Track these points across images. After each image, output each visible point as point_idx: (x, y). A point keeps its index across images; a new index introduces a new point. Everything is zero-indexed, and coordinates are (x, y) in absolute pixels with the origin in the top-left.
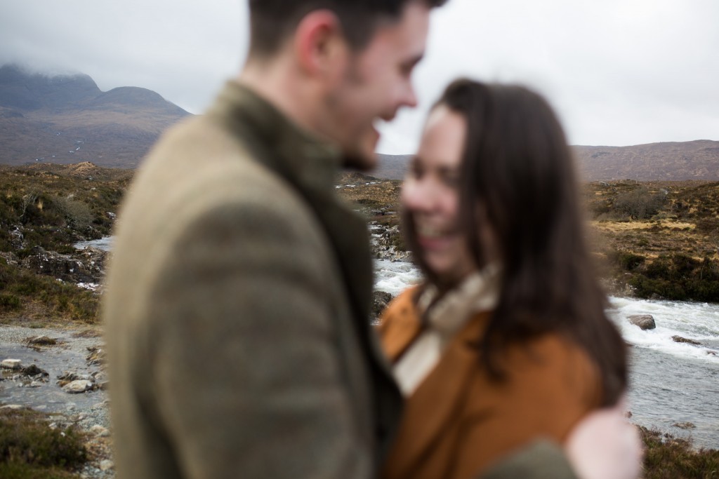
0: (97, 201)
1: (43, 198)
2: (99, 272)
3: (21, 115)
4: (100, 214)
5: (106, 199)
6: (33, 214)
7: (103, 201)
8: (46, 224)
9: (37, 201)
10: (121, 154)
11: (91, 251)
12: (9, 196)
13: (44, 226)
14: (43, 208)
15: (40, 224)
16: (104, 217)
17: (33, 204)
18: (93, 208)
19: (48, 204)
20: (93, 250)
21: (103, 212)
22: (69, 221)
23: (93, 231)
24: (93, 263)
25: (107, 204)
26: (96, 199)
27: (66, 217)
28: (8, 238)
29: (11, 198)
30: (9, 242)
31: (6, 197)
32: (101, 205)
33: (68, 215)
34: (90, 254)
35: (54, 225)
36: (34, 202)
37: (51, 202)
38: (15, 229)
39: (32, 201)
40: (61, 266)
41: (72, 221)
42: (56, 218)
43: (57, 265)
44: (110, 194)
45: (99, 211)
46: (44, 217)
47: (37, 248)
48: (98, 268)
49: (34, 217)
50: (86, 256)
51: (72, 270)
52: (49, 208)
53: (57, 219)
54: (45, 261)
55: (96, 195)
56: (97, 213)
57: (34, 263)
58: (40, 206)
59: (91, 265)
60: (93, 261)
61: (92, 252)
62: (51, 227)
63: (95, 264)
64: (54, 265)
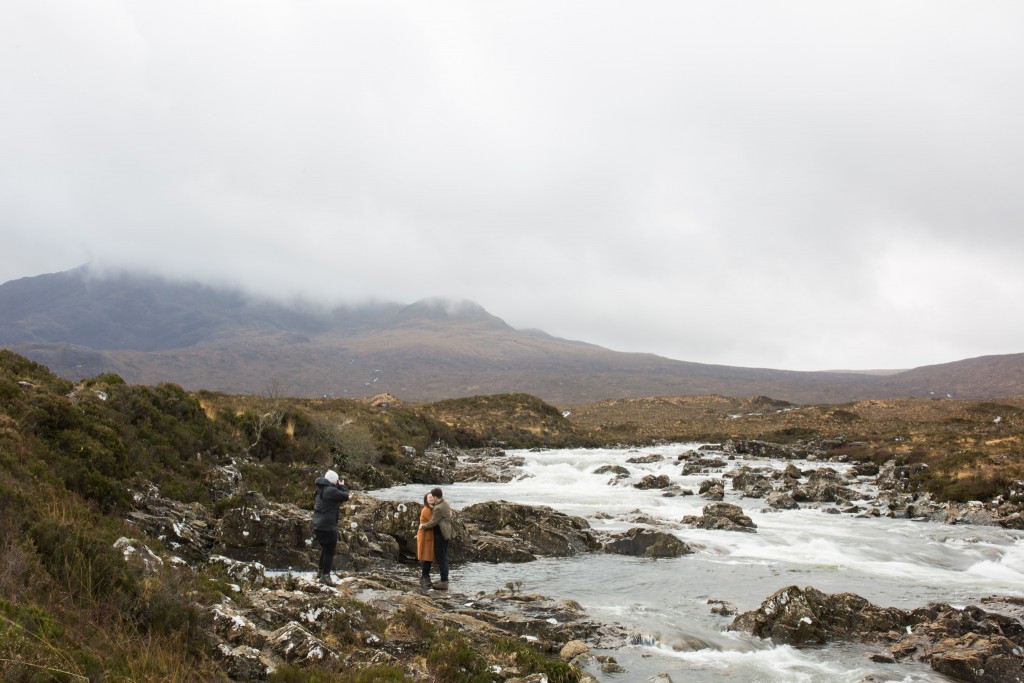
0: (387, 429)
1: (296, 418)
2: (366, 545)
3: (307, 340)
4: (391, 449)
5: (402, 428)
6: (278, 444)
7: (396, 429)
8: (297, 461)
9: (284, 422)
10: (429, 385)
11: (357, 503)
12: (239, 414)
13: (295, 464)
14: (295, 434)
15: (288, 460)
16: (397, 453)
17: (278, 426)
18: (380, 439)
19: (304, 427)
20: (362, 501)
21: (395, 446)
22: (338, 456)
23: (378, 474)
24: (354, 525)
25: (402, 434)
26: (385, 425)
27: (333, 450)
28: (205, 476)
29: (242, 417)
30: (206, 484)
31: (232, 416)
32: (393, 434)
33: (336, 447)
34: (353, 507)
35: (312, 462)
36: (279, 423)
37: (309, 424)
38: (230, 462)
39: (276, 422)
40: (285, 531)
41: (343, 457)
42: (315, 451)
43: (278, 530)
44: (408, 419)
45: (389, 445)
46: (294, 449)
47: (252, 494)
48: (364, 537)
49: (279, 449)
50: (347, 512)
51: (309, 542)
52: (305, 434)
53: (318, 452)
54: (254, 521)
55: (387, 421)
56: (387, 448)
57: (231, 526)
58: (290, 430)
59: (349, 530)
60: (355, 520)
61: (360, 503)
62: (305, 467)
63: (358, 529)
64: (272, 530)
